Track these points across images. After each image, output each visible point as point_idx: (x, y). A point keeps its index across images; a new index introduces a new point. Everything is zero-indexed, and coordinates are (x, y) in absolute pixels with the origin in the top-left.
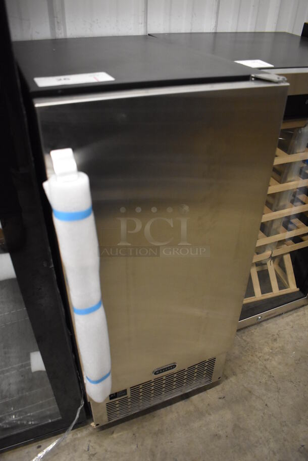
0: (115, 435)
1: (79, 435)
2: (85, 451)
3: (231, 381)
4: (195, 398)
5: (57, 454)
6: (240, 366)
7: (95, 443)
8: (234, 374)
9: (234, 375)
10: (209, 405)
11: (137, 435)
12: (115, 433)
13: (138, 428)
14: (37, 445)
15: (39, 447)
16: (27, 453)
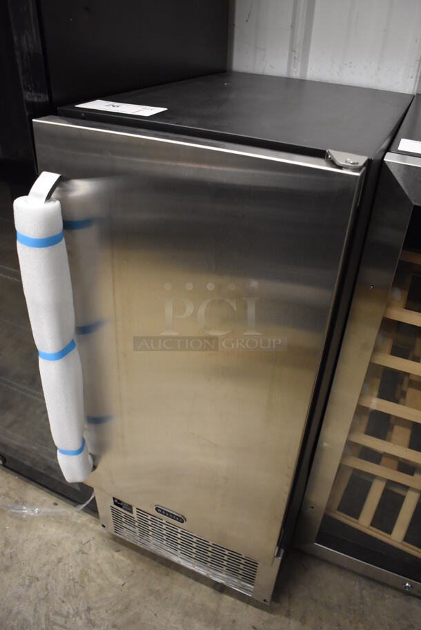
0: (116, 555)
1: (92, 525)
2: (81, 543)
3: (289, 623)
4: (228, 600)
5: (61, 523)
6: (321, 619)
7: (96, 544)
8: (303, 620)
9: (301, 621)
10: (234, 621)
11: (135, 575)
12: (119, 553)
13: (143, 570)
14: (56, 502)
15: (56, 504)
16: (44, 500)
